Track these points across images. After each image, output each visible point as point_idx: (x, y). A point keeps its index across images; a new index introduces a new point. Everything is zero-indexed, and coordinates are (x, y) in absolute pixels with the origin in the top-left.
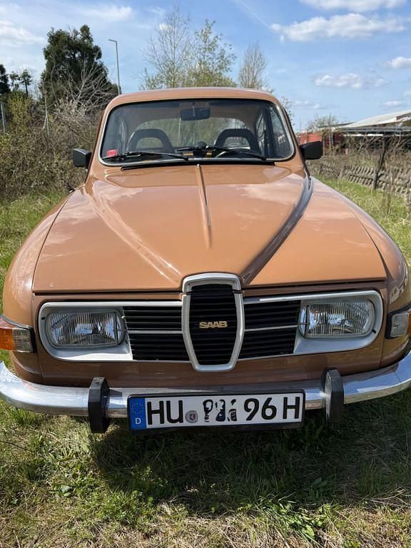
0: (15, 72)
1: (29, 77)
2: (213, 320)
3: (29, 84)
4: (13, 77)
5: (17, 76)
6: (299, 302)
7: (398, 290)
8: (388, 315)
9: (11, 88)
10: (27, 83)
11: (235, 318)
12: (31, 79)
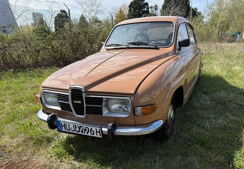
0: (152, 5)
1: (157, 7)
2: (77, 100)
3: (157, 10)
4: (151, 7)
5: (153, 7)
6: (102, 98)
7: (148, 99)
8: (133, 107)
9: (150, 12)
10: (156, 9)
11: (83, 101)
12: (158, 8)
